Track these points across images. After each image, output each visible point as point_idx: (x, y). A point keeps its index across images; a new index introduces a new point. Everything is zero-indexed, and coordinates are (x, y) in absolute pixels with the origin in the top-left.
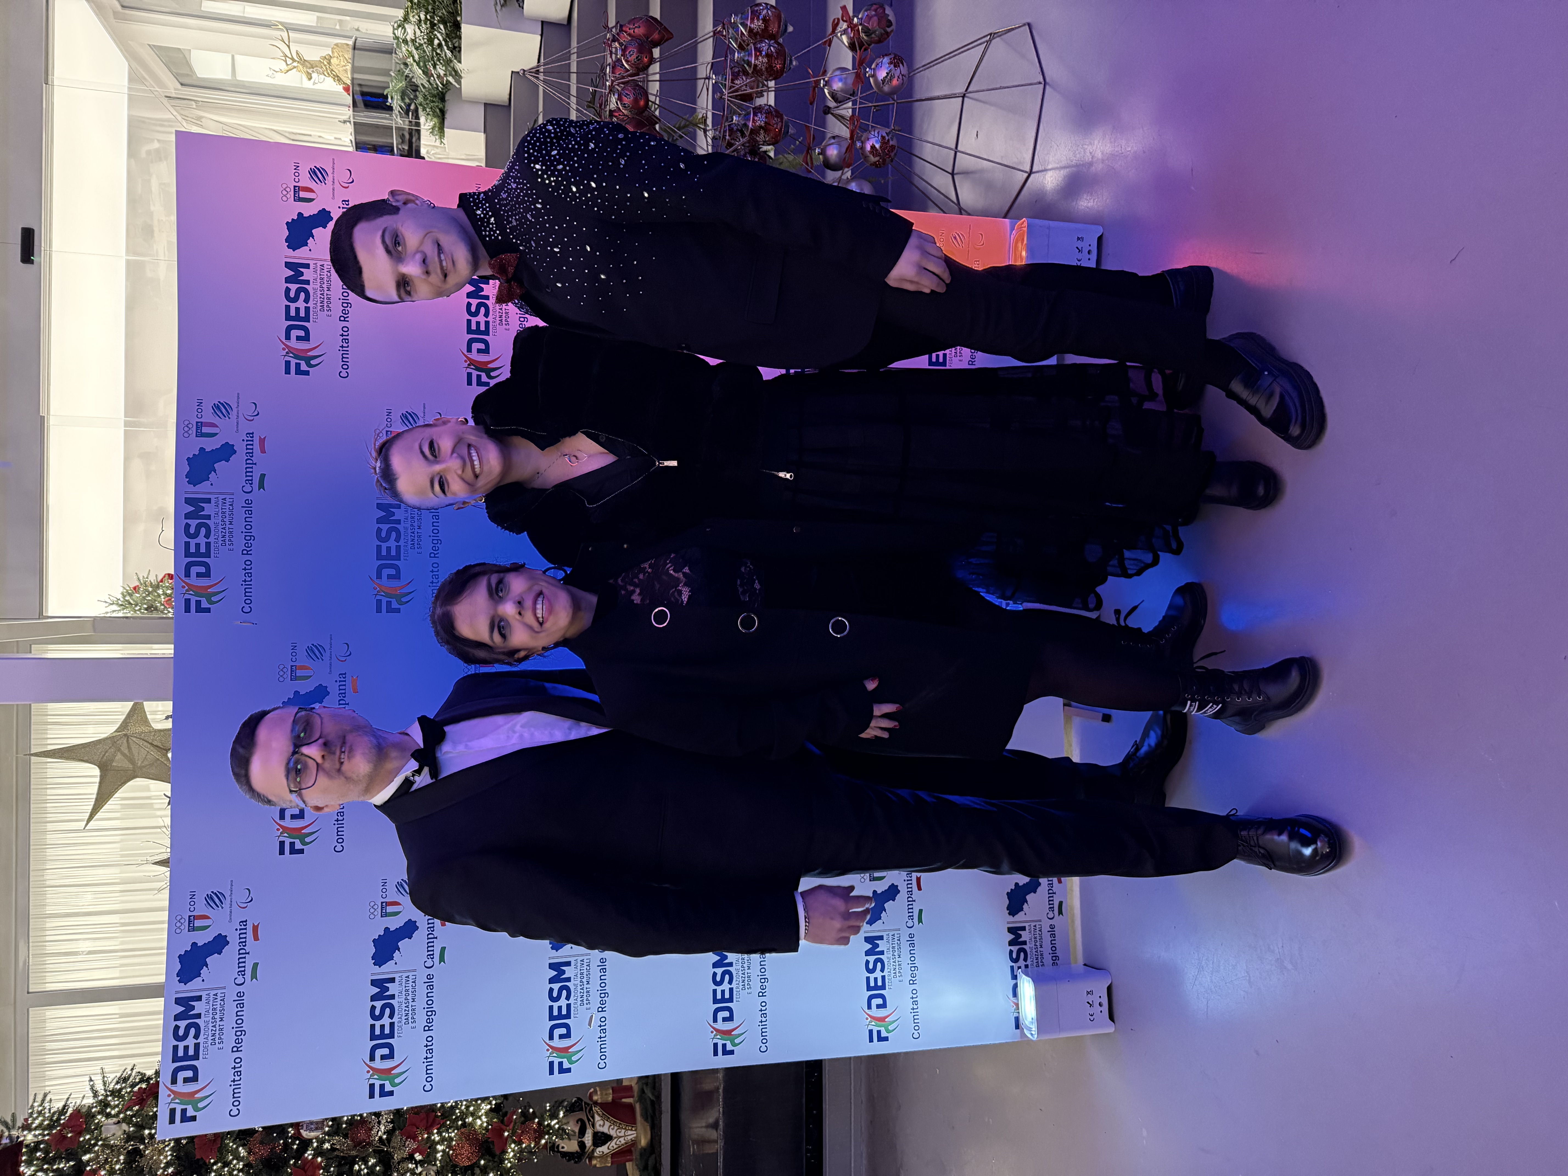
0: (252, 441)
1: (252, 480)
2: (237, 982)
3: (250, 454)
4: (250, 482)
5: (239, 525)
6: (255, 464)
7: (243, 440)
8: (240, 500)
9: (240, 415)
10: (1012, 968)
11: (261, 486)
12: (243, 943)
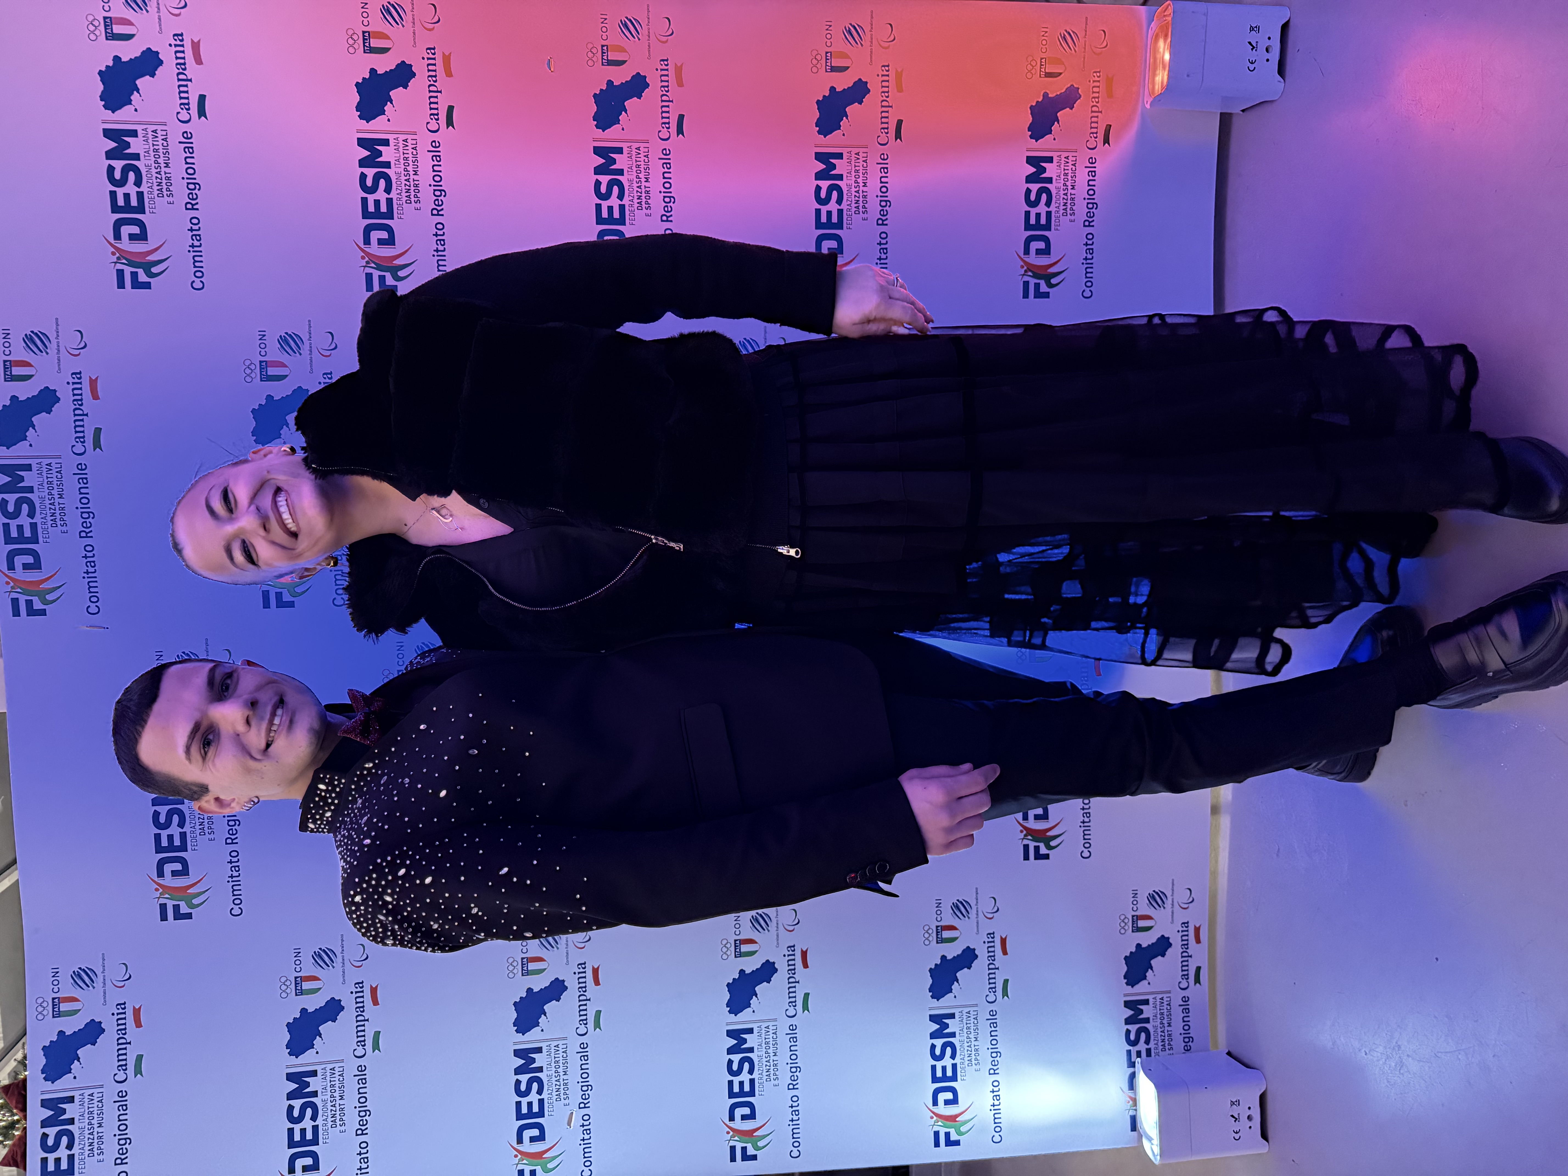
0: (80, 383)
1: (83, 437)
2: (117, 1078)
3: (79, 402)
4: (81, 439)
5: (72, 500)
6: (87, 415)
7: (68, 383)
8: (70, 464)
9: (62, 349)
10: (1129, 1052)
11: (97, 444)
12: (123, 1031)
